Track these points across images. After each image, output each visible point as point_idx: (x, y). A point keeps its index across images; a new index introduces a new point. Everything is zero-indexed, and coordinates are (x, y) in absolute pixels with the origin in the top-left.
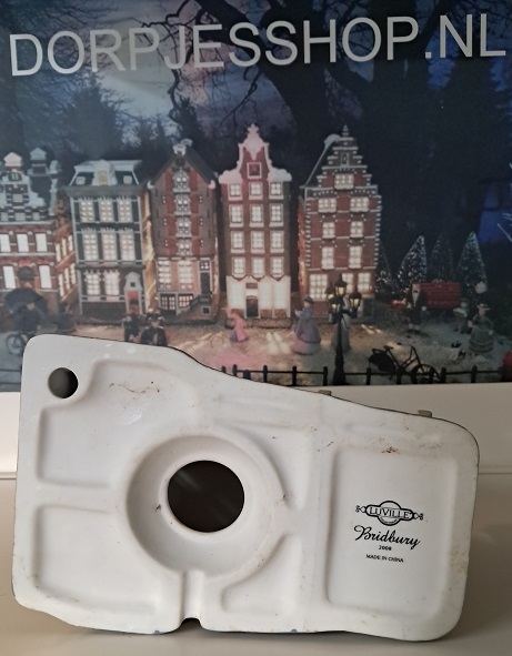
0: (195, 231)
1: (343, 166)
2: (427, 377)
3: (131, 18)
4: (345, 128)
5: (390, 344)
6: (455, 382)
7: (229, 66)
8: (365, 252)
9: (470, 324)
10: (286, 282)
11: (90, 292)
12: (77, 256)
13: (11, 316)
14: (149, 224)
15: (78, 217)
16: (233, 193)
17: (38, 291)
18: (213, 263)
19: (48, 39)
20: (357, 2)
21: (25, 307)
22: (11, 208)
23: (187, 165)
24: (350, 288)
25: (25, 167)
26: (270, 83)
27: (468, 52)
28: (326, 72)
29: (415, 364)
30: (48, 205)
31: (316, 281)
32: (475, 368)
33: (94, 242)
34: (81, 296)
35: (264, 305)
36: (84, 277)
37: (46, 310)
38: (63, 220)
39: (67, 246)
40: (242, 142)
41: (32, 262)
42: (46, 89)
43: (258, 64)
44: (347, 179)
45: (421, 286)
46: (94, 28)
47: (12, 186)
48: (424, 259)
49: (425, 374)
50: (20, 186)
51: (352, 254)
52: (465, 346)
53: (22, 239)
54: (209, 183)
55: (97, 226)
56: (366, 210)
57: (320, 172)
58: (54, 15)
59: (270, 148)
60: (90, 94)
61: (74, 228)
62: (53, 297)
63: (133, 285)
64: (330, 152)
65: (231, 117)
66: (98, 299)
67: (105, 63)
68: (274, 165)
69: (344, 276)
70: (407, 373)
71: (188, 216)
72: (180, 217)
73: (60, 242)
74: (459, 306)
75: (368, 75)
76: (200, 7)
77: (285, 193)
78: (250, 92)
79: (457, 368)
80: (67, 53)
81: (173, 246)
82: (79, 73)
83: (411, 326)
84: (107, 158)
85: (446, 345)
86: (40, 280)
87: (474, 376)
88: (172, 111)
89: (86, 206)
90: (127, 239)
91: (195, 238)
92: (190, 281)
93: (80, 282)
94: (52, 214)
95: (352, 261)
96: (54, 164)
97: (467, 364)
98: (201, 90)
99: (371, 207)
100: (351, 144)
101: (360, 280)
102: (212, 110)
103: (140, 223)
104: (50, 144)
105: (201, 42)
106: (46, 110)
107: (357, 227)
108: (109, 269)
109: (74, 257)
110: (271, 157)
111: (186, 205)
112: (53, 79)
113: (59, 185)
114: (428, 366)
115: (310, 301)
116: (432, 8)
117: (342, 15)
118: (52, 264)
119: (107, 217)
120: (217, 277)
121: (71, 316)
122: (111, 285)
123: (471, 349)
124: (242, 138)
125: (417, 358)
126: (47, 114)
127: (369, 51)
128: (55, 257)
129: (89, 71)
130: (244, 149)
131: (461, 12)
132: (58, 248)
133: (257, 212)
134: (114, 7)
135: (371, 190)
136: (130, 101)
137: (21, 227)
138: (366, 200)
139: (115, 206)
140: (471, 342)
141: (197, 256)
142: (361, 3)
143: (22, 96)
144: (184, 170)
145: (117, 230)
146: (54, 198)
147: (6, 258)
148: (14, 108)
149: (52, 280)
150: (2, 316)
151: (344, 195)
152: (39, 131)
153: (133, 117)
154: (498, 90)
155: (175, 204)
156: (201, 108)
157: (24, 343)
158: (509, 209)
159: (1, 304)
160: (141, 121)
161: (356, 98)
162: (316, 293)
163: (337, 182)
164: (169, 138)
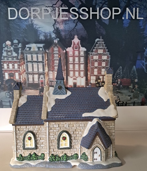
1: (100, 47)
3: (43, 5)
4: (101, 37)
6: (129, 106)
7: (70, 19)
9: (133, 90)
10: (84, 78)
11: (30, 80)
12: (26, 70)
13: (7, 87)
14: (47, 61)
15: (27, 59)
16: (70, 54)
17: (15, 80)
18: (64, 73)
19: (19, 10)
20: (104, 3)
21: (11, 84)
22: (7, 56)
23: (58, 46)
24: (102, 80)
25: (12, 45)
26: (81, 24)
28: (96, 22)
29: (119, 101)
30: (18, 56)
31: (92, 78)
32: (134, 102)
33: (31, 66)
34: (27, 81)
35: (78, 84)
36: (28, 76)
38: (22, 60)
39: (24, 67)
40: (73, 40)
41: (13, 71)
42: (18, 23)
43: (77, 19)
44: (101, 51)
45: (121, 80)
46: (32, 7)
47: (8, 50)
48: (121, 72)
49: (121, 103)
50: (10, 50)
51: (102, 71)
52: (132, 96)
53: (11, 65)
54: (64, 51)
55: (32, 62)
56: (106, 59)
57: (94, 48)
58: (21, 3)
59: (80, 42)
60: (31, 25)
61: (26, 62)
63: (42, 78)
64: (97, 43)
65: (70, 33)
66: (32, 82)
68: (82, 46)
69: (100, 77)
70: (116, 103)
71: (58, 60)
72: (55, 60)
73: (21, 66)
74: (130, 85)
75: (107, 23)
76: (62, 3)
77: (84, 54)
78: (75, 26)
79: (130, 102)
80: (24, 14)
81: (53, 68)
82: (28, 19)
83: (118, 91)
84: (35, 43)
85: (127, 96)
86: (15, 77)
87: (134, 104)
88: (54, 31)
89: (29, 56)
90: (41, 65)
93: (27, 77)
94: (19, 58)
95: (102, 73)
96: (20, 44)
97: (132, 101)
98: (62, 25)
99: (107, 58)
100: (102, 41)
101: (104, 78)
102: (65, 31)
103: (44, 61)
104: (19, 39)
106: (18, 29)
107: (104, 64)
108: (35, 74)
110: (81, 44)
111: (57, 57)
112: (20, 21)
113: (21, 50)
114: (122, 101)
115: (91, 83)
116: (124, 5)
117: (100, 6)
118: (19, 72)
119: (35, 59)
120: (65, 77)
121: (24, 87)
122: (36, 78)
123: (133, 97)
124: (73, 39)
125: (119, 99)
126: (18, 30)
128: (20, 70)
129: (31, 19)
130: (74, 42)
131: (132, 7)
132: (21, 68)
133: (77, 59)
134: (38, 1)
135: (108, 54)
136: (43, 28)
137: (10, 62)
138: (106, 56)
139: (37, 56)
140: (133, 95)
142: (106, 3)
143: (11, 25)
144: (57, 47)
145: (38, 63)
146: (20, 54)
147: (6, 70)
148: (9, 28)
149: (19, 77)
150: (4, 86)
151: (100, 55)
152: (16, 35)
153: (43, 32)
154: (141, 28)
155: (54, 56)
156: (62, 30)
157: (10, 94)
158: (144, 60)
159: (4, 83)
160: (45, 33)
161: (104, 29)
162: (92, 81)
163: (99, 51)
164: (53, 38)
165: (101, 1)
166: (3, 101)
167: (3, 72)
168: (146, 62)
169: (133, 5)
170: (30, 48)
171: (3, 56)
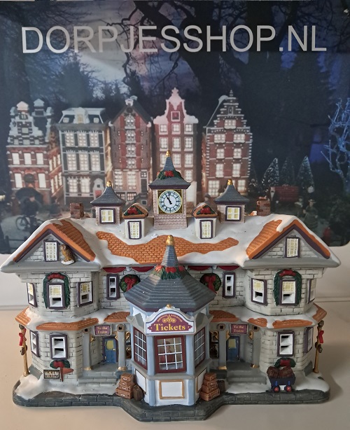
0: (138, 154)
1: (229, 115)
3: (100, 20)
4: (231, 92)
7: (161, 52)
8: (242, 167)
10: (195, 184)
11: (71, 190)
12: (63, 168)
13: (19, 205)
14: (109, 148)
15: (64, 143)
16: (162, 130)
17: (37, 189)
18: (149, 173)
19: (47, 31)
20: (238, 16)
21: (29, 200)
22: (20, 137)
23: (134, 112)
25: (30, 111)
26: (186, 62)
27: (305, 48)
28: (220, 57)
30: (45, 135)
31: (212, 185)
33: (74, 159)
34: (65, 193)
36: (67, 181)
37: (42, 202)
38: (54, 145)
39: (58, 160)
40: (168, 99)
41: (33, 171)
42: (45, 62)
43: (178, 51)
44: (232, 123)
45: (275, 189)
46: (76, 25)
47: (21, 123)
48: (277, 172)
50: (26, 123)
51: (234, 168)
53: (28, 157)
54: (148, 123)
55: (76, 149)
56: (243, 141)
57: (215, 118)
58: (51, 16)
59: (185, 102)
60: (73, 66)
61: (62, 150)
62: (47, 193)
63: (99, 186)
64: (222, 106)
65: (161, 83)
66: (76, 195)
67: (83, 47)
68: (188, 113)
71: (134, 144)
72: (129, 144)
73: (52, 159)
74: (298, 201)
76: (143, 15)
77: (194, 131)
78: (174, 68)
80: (58, 40)
81: (125, 164)
82: (66, 53)
86: (38, 183)
88: (124, 78)
90: (95, 157)
91: (138, 157)
92: (134, 184)
93: (64, 184)
94: (47, 141)
95: (234, 172)
96: (49, 109)
98: (143, 66)
99: (246, 140)
100: (234, 101)
101: (239, 184)
102: (149, 78)
103: (104, 148)
104: (46, 97)
105: (143, 36)
106: (44, 75)
108: (83, 176)
109: (61, 168)
110: (185, 109)
111: (133, 137)
112: (49, 56)
113: (52, 123)
115: (208, 197)
116: (284, 21)
117: (230, 23)
118: (47, 172)
119: (83, 143)
121: (59, 205)
122: (85, 186)
124: (168, 96)
126: (45, 78)
127: (245, 46)
128: (49, 168)
129: (73, 52)
130: (170, 103)
131: (301, 24)
132: (50, 162)
133: (177, 142)
134: (89, 12)
135: (246, 129)
136: (99, 71)
137: (26, 149)
138: (243, 135)
139: (88, 136)
141: (139, 168)
142: (242, 16)
143: (29, 66)
144: (132, 115)
145: (89, 152)
146: (48, 131)
147: (17, 168)
148: (23, 73)
149: (47, 183)
150: (14, 204)
151: (230, 133)
152: (40, 88)
153: (100, 81)
154: (322, 71)
155: (126, 136)
156: (143, 77)
157: (27, 223)
158: (327, 143)
159: (13, 198)
160: (105, 83)
161: (238, 74)
162: (212, 192)
163: (226, 124)
164: (122, 94)
165: (230, 11)
166: (10, 238)
167: (11, 172)
168: (332, 148)
169: (302, 19)
170: (72, 118)
171: (11, 137)
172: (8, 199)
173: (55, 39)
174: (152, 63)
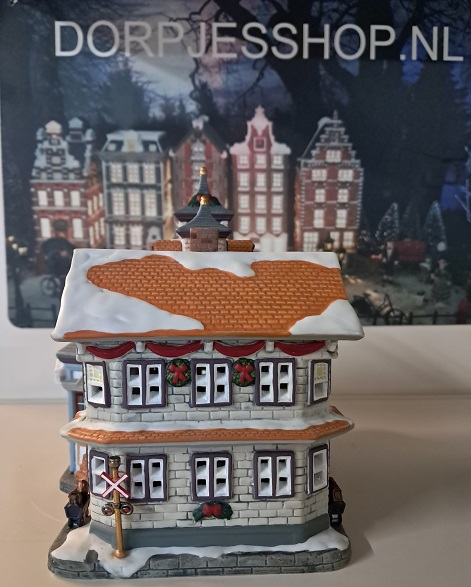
1: (332, 144)
2: (398, 319)
3: (160, 14)
4: (335, 113)
5: (369, 292)
6: (420, 323)
7: (241, 57)
8: (350, 215)
9: (433, 276)
10: (284, 238)
11: (117, 242)
12: (107, 211)
13: (46, 261)
14: (170, 186)
15: (109, 178)
16: (241, 162)
17: (71, 240)
19: (88, 27)
20: (346, 12)
22: (50, 168)
23: (204, 137)
24: (336, 244)
25: (64, 134)
26: (275, 73)
27: (434, 56)
28: (321, 67)
29: (388, 309)
30: (82, 167)
31: (309, 238)
32: (436, 312)
33: (121, 199)
34: (108, 245)
36: (111, 229)
38: (95, 180)
39: (100, 201)
40: (250, 120)
41: (66, 215)
42: (85, 68)
43: (266, 57)
44: (335, 155)
45: (395, 244)
46: (128, 19)
47: (51, 150)
48: (397, 222)
49: (396, 317)
50: (58, 150)
51: (339, 215)
53: (59, 196)
54: (221, 153)
55: (125, 186)
56: (351, 180)
57: (314, 147)
58: (94, 7)
59: (273, 126)
60: (123, 75)
61: (105, 187)
63: (154, 237)
64: (323, 131)
65: (242, 99)
67: (136, 50)
68: (277, 140)
69: (332, 234)
70: (380, 316)
72: (195, 180)
73: (92, 199)
74: (424, 261)
75: (354, 70)
76: (218, 8)
77: (285, 164)
78: (258, 79)
79: (422, 312)
80: (104, 39)
82: (114, 56)
83: (385, 277)
84: (136, 128)
85: (413, 293)
86: (72, 232)
87: (435, 319)
88: (192, 92)
89: (116, 169)
90: (151, 197)
93: (108, 236)
95: (338, 221)
96: (89, 132)
97: (430, 309)
98: (217, 76)
99: (354, 178)
100: (340, 126)
101: (345, 238)
102: (226, 93)
103: (162, 185)
104: (86, 116)
105: (218, 36)
106: (84, 86)
108: (134, 223)
109: (103, 212)
110: (274, 133)
112: (91, 60)
113: (93, 150)
114: (398, 310)
116: (406, 19)
117: (334, 21)
118: (84, 217)
119: (134, 179)
122: (136, 237)
123: (433, 296)
124: (251, 116)
125: (390, 304)
126: (85, 90)
127: (355, 51)
128: (87, 211)
129: (123, 56)
130: (252, 127)
131: (429, 25)
132: (89, 203)
133: (261, 179)
134: (146, 3)
135: (355, 164)
136: (157, 82)
137: (57, 185)
138: (350, 173)
139: (141, 170)
140: (433, 291)
142: (351, 12)
143: (63, 73)
144: (201, 141)
145: (142, 190)
146: (88, 161)
147: (43, 211)
148: (56, 83)
149: (84, 231)
150: (38, 260)
151: (333, 168)
152: (77, 103)
153: (158, 95)
154: (457, 88)
155: (192, 170)
156: (217, 91)
157: (56, 286)
158: (464, 184)
159: (37, 251)
160: (166, 99)
161: (344, 89)
162: (308, 248)
163: (328, 157)
164: (189, 114)
165: (335, 5)
166: (32, 305)
167: (35, 217)
169: (431, 18)
170: (119, 144)
171: (38, 168)
172: (30, 253)
173: (99, 38)
174: (229, 73)
